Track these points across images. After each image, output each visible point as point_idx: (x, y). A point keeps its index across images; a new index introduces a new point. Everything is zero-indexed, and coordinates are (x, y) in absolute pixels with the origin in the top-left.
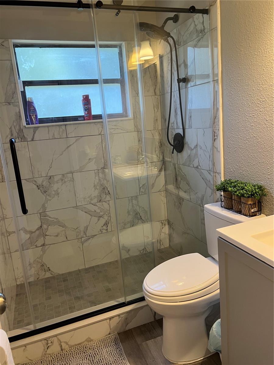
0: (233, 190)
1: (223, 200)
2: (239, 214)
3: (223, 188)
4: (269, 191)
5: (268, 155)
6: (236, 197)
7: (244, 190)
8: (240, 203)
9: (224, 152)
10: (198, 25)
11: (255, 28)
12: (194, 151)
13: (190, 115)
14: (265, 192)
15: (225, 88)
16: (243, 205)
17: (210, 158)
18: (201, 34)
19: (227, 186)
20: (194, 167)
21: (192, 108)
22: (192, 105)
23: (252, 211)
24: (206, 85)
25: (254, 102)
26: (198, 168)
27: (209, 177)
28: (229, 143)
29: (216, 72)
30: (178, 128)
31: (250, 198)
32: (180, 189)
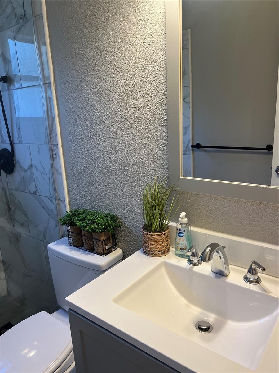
0: (82, 224)
1: (70, 236)
2: (92, 252)
3: (69, 221)
4: (122, 221)
5: (118, 179)
6: (86, 233)
7: (95, 224)
8: (91, 239)
9: (66, 174)
10: (16, 7)
11: (90, 22)
12: (29, 172)
13: (17, 125)
14: (118, 222)
15: (59, 94)
16: (95, 243)
17: (50, 182)
18: (21, 21)
19: (74, 219)
20: (30, 193)
21: (20, 116)
22: (19, 113)
23: (106, 248)
24: (36, 89)
25: (97, 115)
26: (35, 194)
27: (52, 206)
28: (71, 164)
29: (47, 75)
30: (3, 142)
31: (103, 232)
32: (15, 221)
